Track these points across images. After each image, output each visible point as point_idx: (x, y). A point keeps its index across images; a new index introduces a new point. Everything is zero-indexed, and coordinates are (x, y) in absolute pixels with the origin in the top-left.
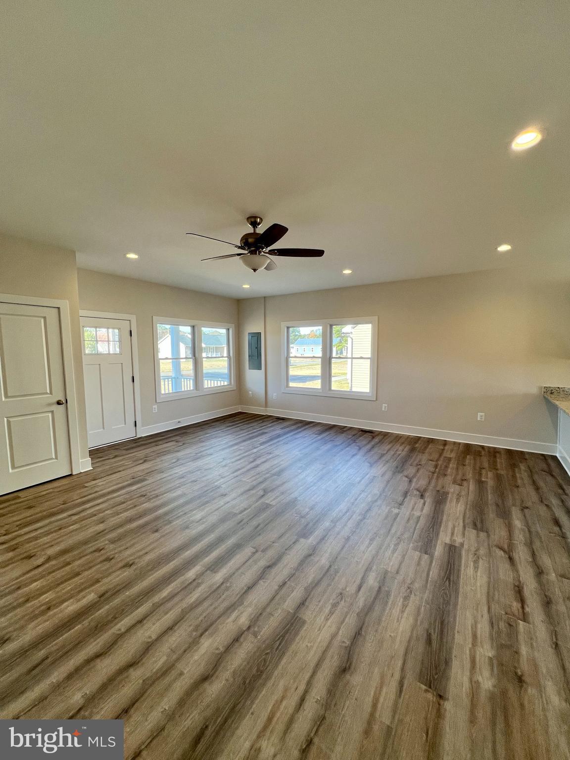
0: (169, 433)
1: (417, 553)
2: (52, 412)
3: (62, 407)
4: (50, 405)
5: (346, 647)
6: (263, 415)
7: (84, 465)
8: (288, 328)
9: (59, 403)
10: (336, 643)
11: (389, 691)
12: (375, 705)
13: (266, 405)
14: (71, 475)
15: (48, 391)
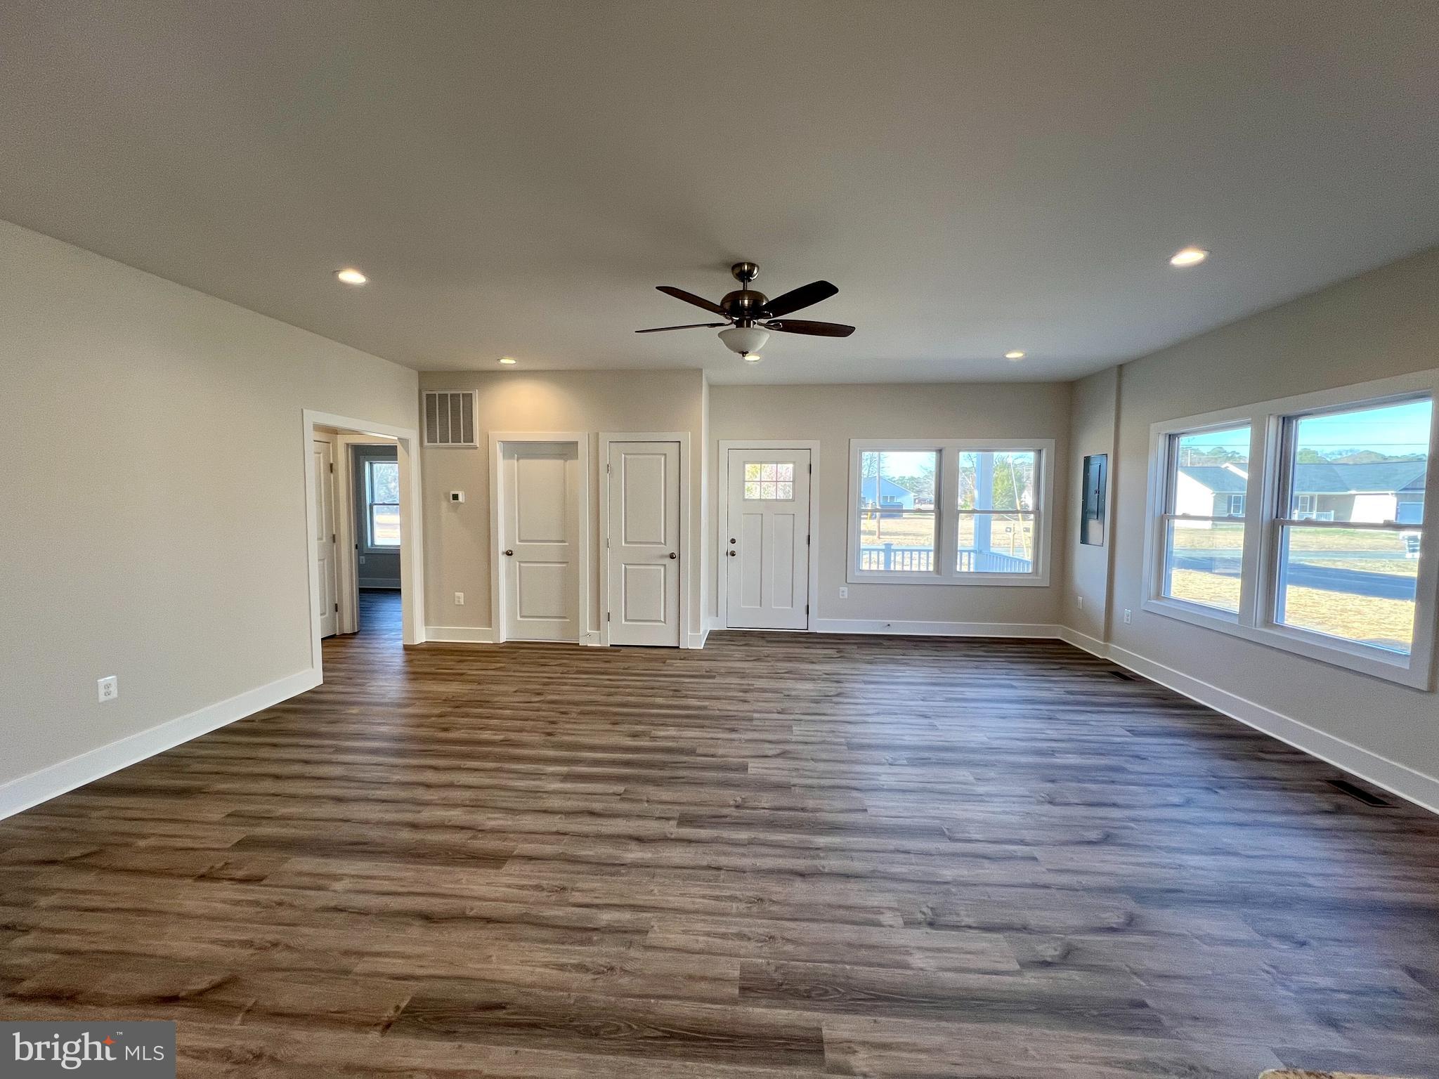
0: (858, 638)
1: (737, 973)
2: (665, 565)
3: (674, 562)
4: (663, 557)
5: (464, 913)
6: (1096, 658)
7: (695, 640)
8: (1172, 438)
9: (672, 556)
10: (469, 903)
11: (399, 966)
12: (378, 954)
13: (1108, 636)
14: (678, 647)
15: (663, 541)
